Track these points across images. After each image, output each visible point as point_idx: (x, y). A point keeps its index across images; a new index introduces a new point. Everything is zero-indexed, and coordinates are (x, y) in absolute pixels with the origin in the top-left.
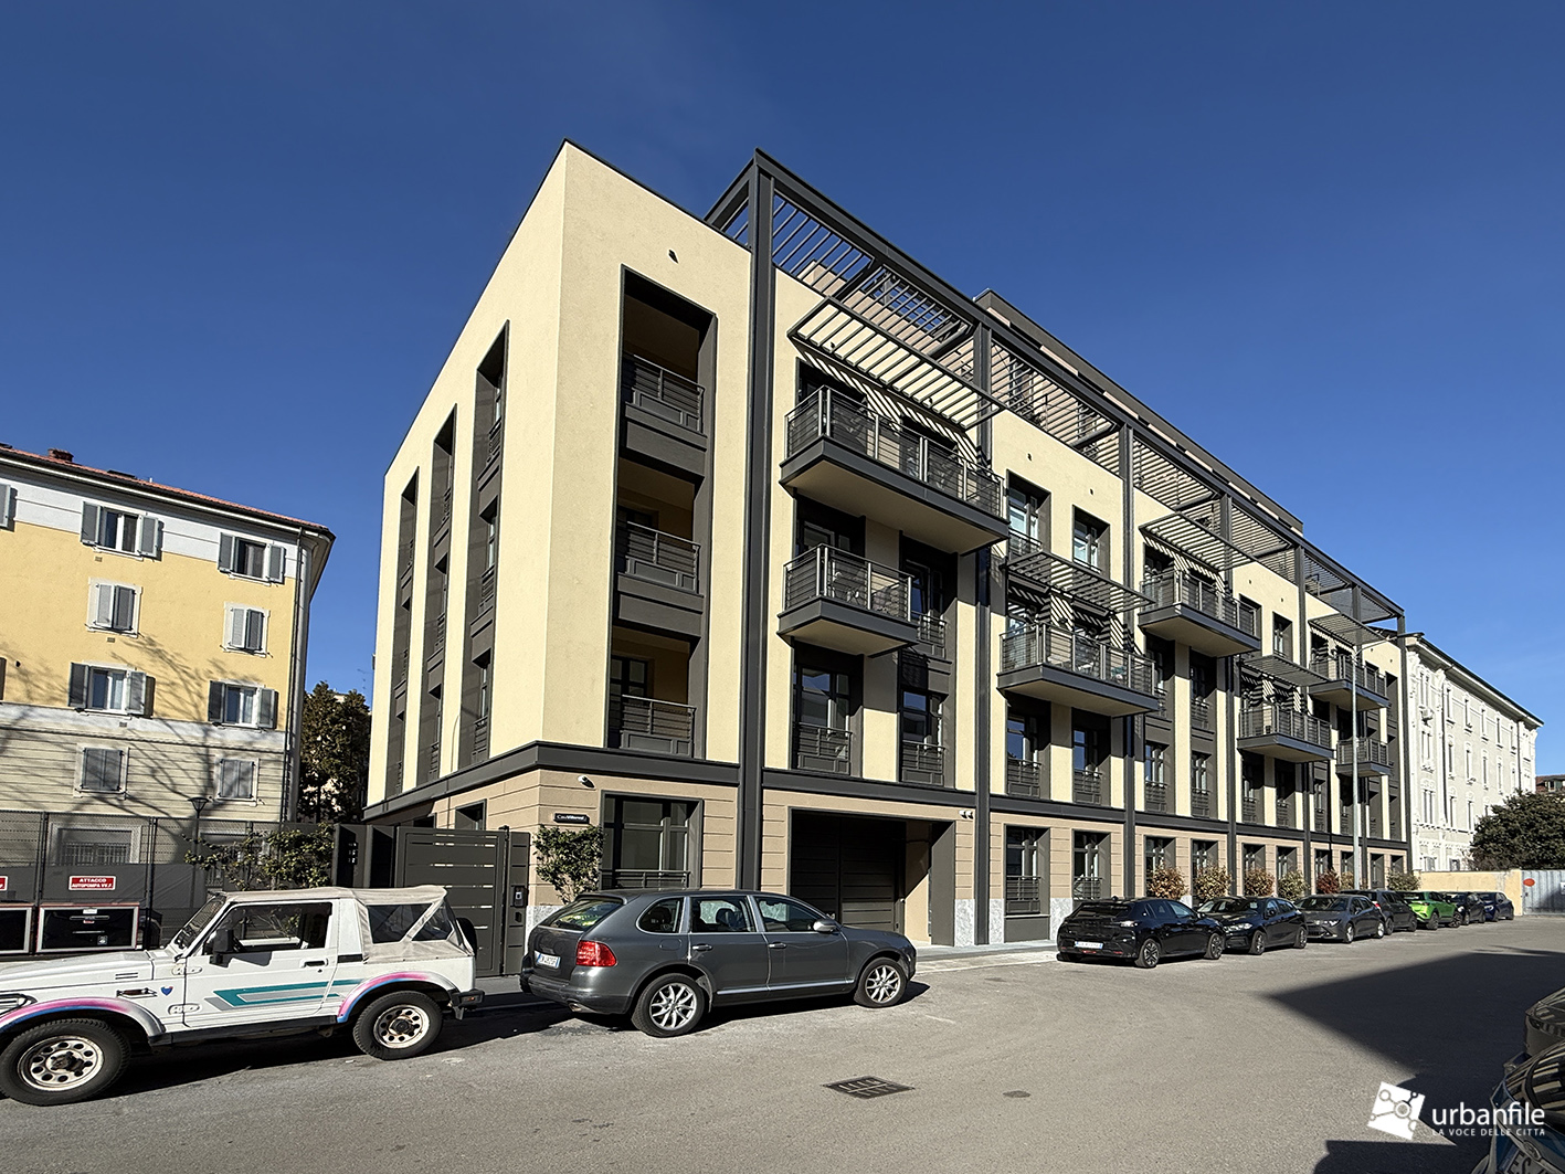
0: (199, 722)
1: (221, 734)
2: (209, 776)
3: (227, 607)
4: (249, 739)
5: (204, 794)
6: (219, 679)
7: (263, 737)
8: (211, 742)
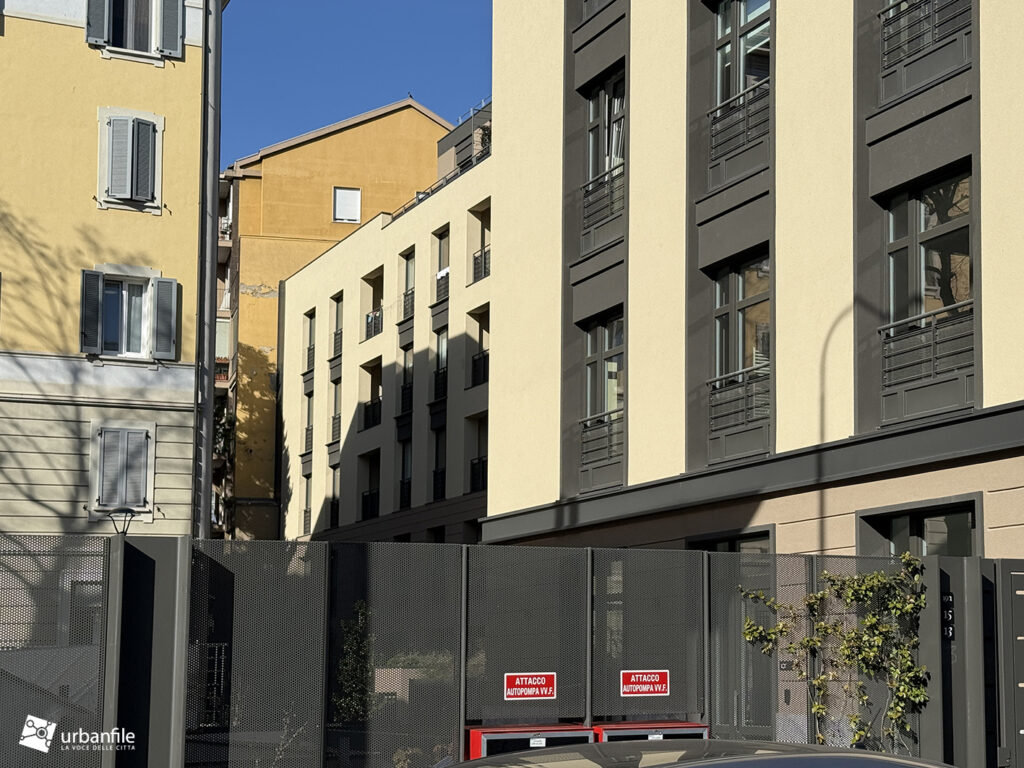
0: (65, 356)
1: (97, 377)
2: (82, 463)
3: (102, 115)
4: (139, 385)
5: (74, 502)
6: (94, 265)
7: (160, 378)
8: (83, 394)
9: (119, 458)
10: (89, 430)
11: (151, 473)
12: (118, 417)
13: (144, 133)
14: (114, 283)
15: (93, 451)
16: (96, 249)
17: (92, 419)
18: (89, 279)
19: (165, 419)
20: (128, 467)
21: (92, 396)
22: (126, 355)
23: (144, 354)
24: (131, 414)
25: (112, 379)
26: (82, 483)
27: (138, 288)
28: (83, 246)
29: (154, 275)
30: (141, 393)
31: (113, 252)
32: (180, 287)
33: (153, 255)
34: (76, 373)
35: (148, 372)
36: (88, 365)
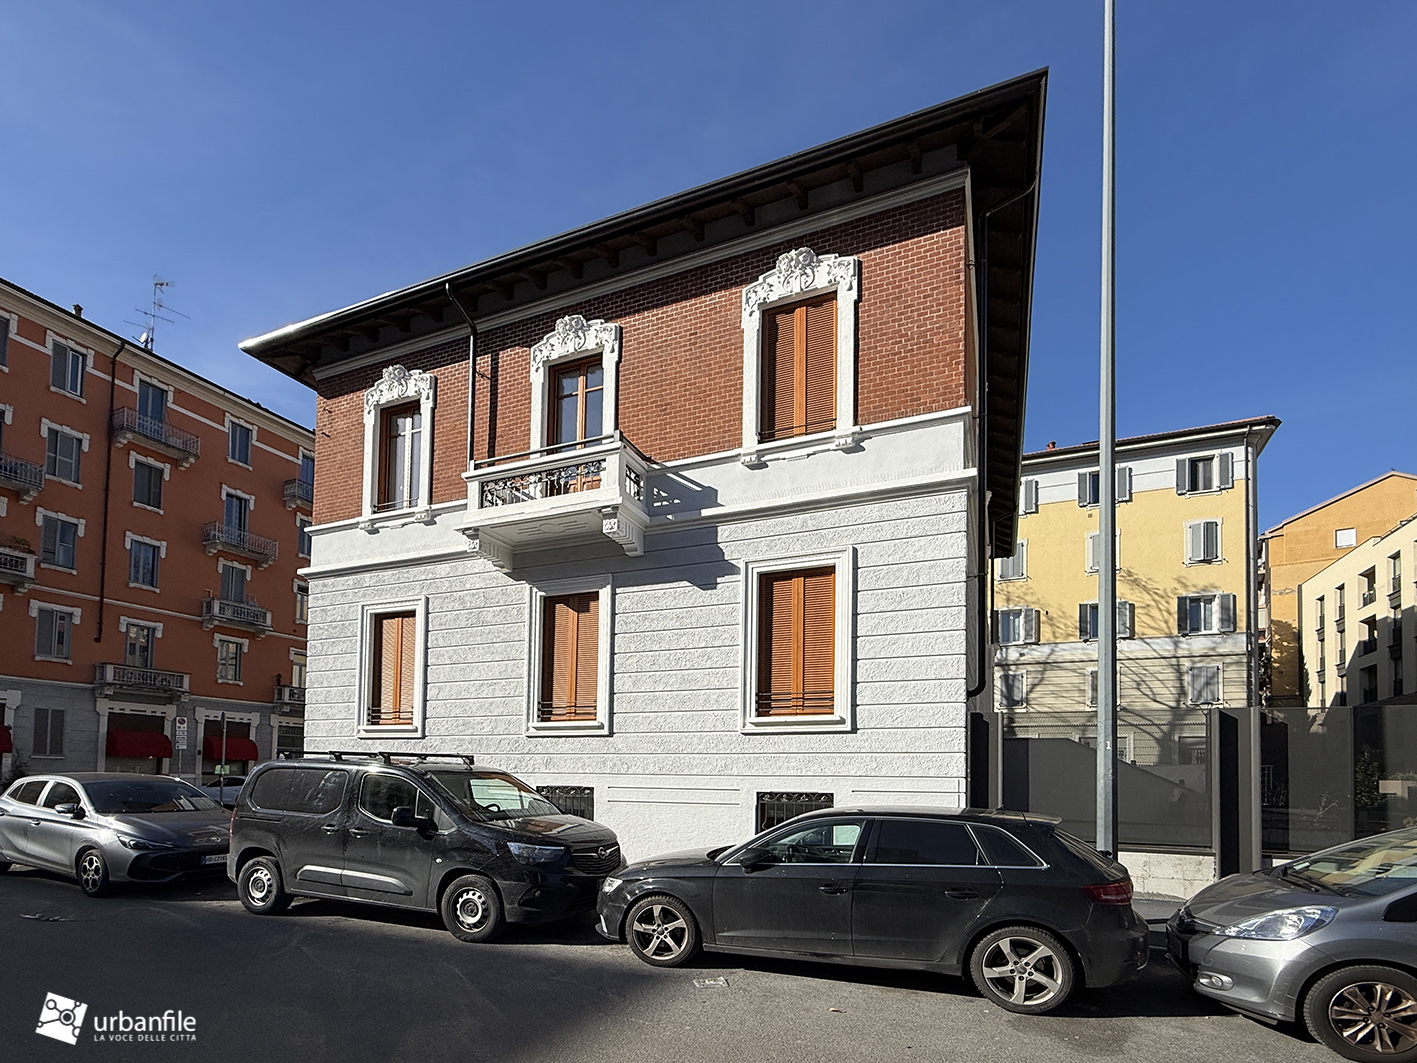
0: (1170, 636)
1: (1188, 644)
2: (1181, 684)
3: (1186, 525)
4: (1212, 645)
5: (1178, 701)
6: (1184, 594)
7: (1225, 641)
8: (1180, 653)
9: (1203, 680)
10: (1184, 669)
11: (1221, 686)
12: (1201, 661)
13: (1210, 529)
14: (1196, 600)
15: (1187, 678)
16: (1185, 586)
17: (1186, 664)
18: (1182, 600)
19: (1228, 660)
20: (1207, 684)
21: (1186, 653)
22: (1203, 632)
23: (1215, 630)
24: (1209, 659)
25: (1197, 644)
26: (1182, 692)
27: (1210, 600)
28: (1178, 586)
29: (1218, 593)
30: (1213, 649)
31: (1194, 586)
32: (1234, 596)
33: (1217, 584)
34: (1176, 644)
35: (1217, 639)
36: (1182, 639)
